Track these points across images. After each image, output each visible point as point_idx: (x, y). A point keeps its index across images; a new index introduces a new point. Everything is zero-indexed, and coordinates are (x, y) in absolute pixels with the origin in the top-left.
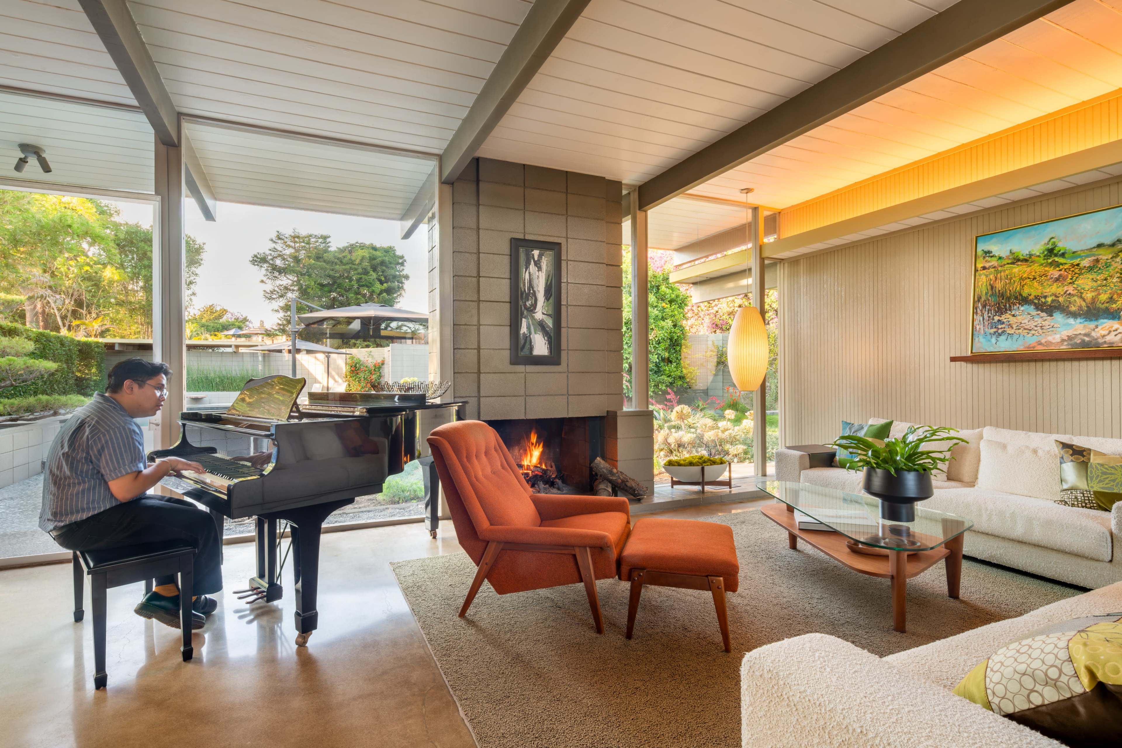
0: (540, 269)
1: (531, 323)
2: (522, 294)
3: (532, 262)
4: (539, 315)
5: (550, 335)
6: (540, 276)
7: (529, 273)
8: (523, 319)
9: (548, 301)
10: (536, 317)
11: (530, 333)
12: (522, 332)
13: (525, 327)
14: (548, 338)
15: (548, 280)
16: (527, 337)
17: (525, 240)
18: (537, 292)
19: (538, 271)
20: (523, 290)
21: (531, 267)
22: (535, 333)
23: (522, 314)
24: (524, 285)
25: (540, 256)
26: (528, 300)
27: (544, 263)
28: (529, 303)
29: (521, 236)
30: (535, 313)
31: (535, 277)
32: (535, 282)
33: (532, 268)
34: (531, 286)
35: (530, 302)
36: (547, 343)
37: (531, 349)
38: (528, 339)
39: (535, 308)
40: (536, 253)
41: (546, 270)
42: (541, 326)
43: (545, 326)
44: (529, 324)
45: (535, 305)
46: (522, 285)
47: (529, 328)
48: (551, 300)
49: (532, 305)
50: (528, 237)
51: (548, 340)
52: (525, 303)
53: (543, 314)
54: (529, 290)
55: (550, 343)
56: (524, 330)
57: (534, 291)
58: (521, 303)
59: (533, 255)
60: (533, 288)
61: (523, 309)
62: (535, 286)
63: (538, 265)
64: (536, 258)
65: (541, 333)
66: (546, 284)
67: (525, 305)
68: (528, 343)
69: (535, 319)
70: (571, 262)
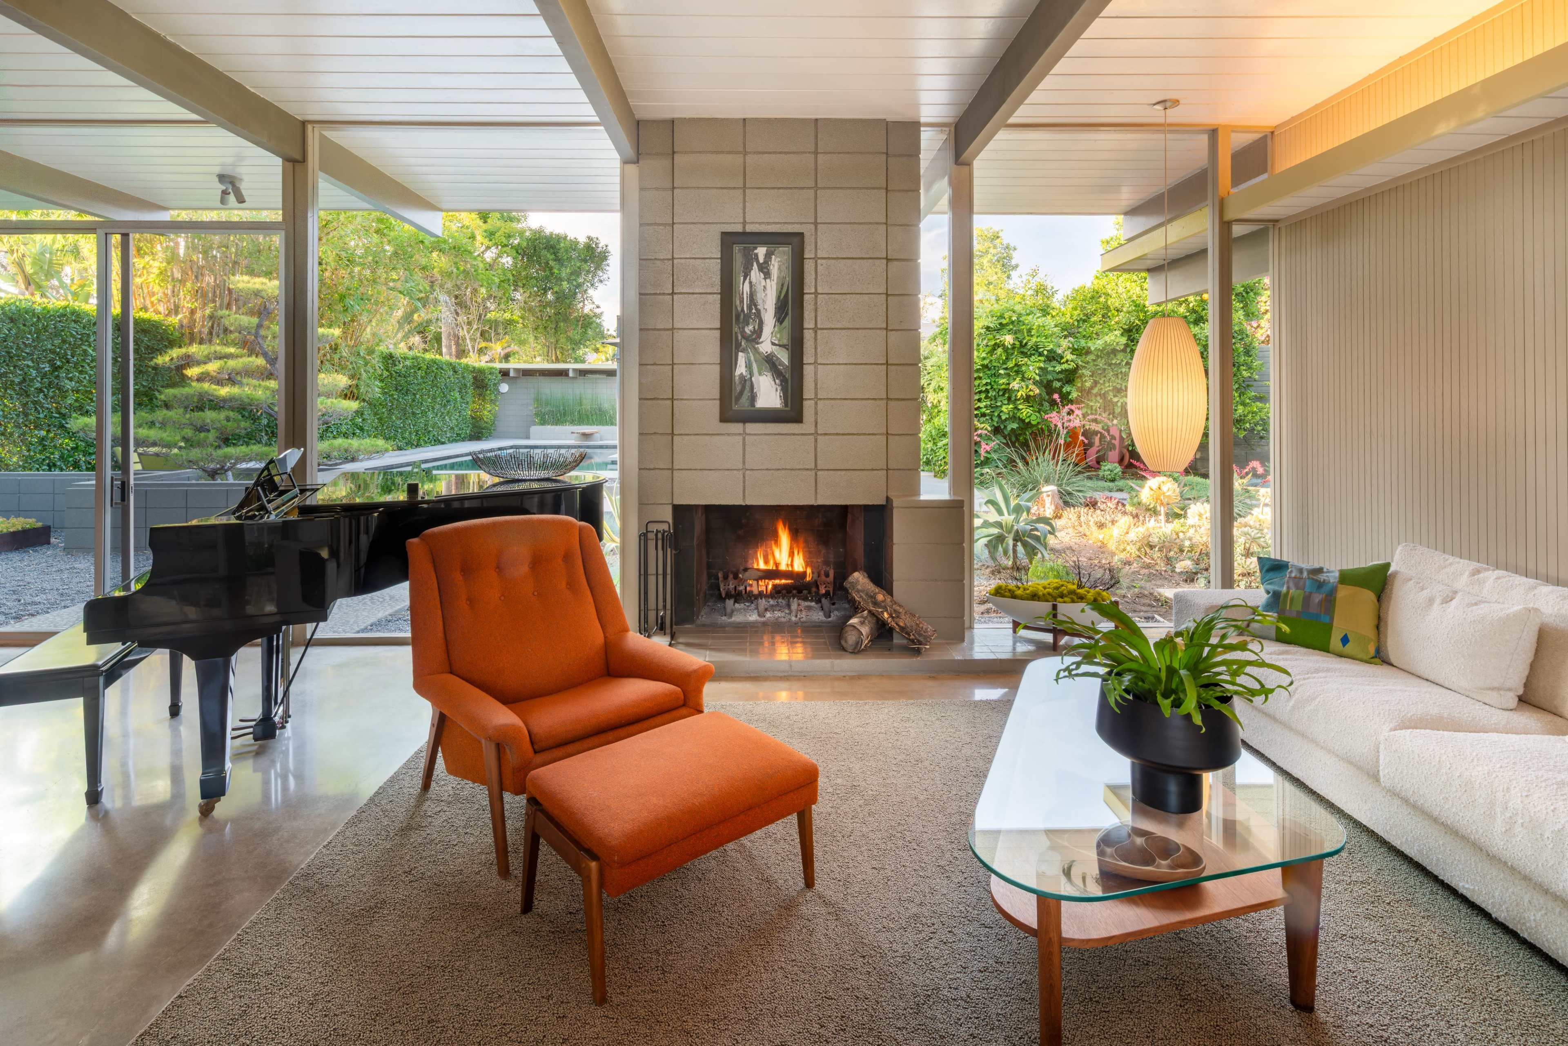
0: (767, 275)
1: (752, 358)
2: (738, 317)
3: (755, 266)
4: (766, 347)
5: (784, 376)
6: (768, 287)
7: (750, 283)
8: (740, 354)
9: (781, 323)
10: (761, 350)
11: (751, 374)
12: (737, 373)
13: (744, 365)
14: (781, 381)
15: (781, 292)
16: (745, 380)
17: (744, 234)
18: (762, 311)
19: (765, 279)
20: (739, 309)
21: (753, 273)
22: (760, 374)
23: (738, 345)
24: (742, 301)
25: (768, 256)
26: (748, 324)
27: (775, 267)
28: (748, 330)
29: (739, 228)
30: (758, 343)
31: (759, 288)
32: (760, 296)
33: (755, 274)
34: (753, 302)
35: (751, 327)
36: (779, 388)
37: (753, 398)
38: (748, 383)
39: (759, 336)
40: (761, 251)
41: (778, 277)
42: (770, 362)
43: (777, 363)
44: (750, 361)
45: (759, 332)
46: (738, 302)
47: (749, 366)
48: (787, 322)
49: (754, 332)
50: (749, 228)
51: (781, 385)
52: (743, 328)
53: (773, 344)
54: (750, 308)
55: (784, 390)
56: (741, 369)
57: (758, 311)
58: (736, 329)
59: (757, 255)
60: (756, 306)
61: (740, 338)
62: (760, 302)
63: (765, 270)
64: (761, 260)
65: (769, 374)
66: (778, 298)
67: (743, 333)
68: (748, 388)
69: (759, 353)
70: (824, 261)
